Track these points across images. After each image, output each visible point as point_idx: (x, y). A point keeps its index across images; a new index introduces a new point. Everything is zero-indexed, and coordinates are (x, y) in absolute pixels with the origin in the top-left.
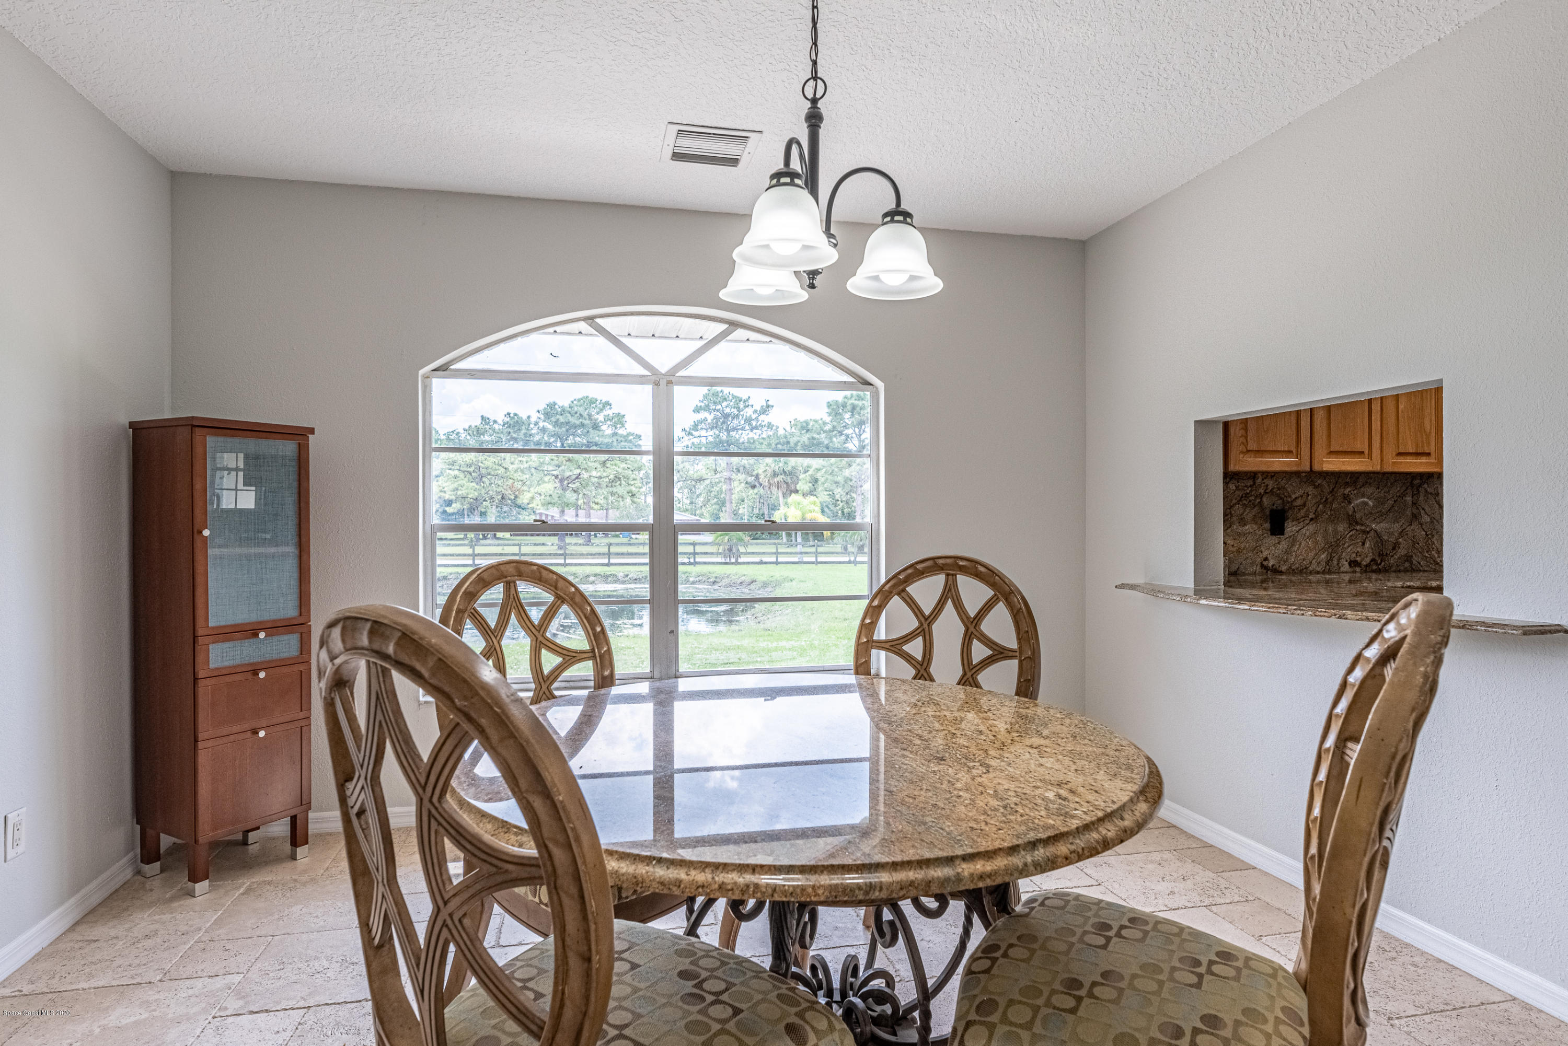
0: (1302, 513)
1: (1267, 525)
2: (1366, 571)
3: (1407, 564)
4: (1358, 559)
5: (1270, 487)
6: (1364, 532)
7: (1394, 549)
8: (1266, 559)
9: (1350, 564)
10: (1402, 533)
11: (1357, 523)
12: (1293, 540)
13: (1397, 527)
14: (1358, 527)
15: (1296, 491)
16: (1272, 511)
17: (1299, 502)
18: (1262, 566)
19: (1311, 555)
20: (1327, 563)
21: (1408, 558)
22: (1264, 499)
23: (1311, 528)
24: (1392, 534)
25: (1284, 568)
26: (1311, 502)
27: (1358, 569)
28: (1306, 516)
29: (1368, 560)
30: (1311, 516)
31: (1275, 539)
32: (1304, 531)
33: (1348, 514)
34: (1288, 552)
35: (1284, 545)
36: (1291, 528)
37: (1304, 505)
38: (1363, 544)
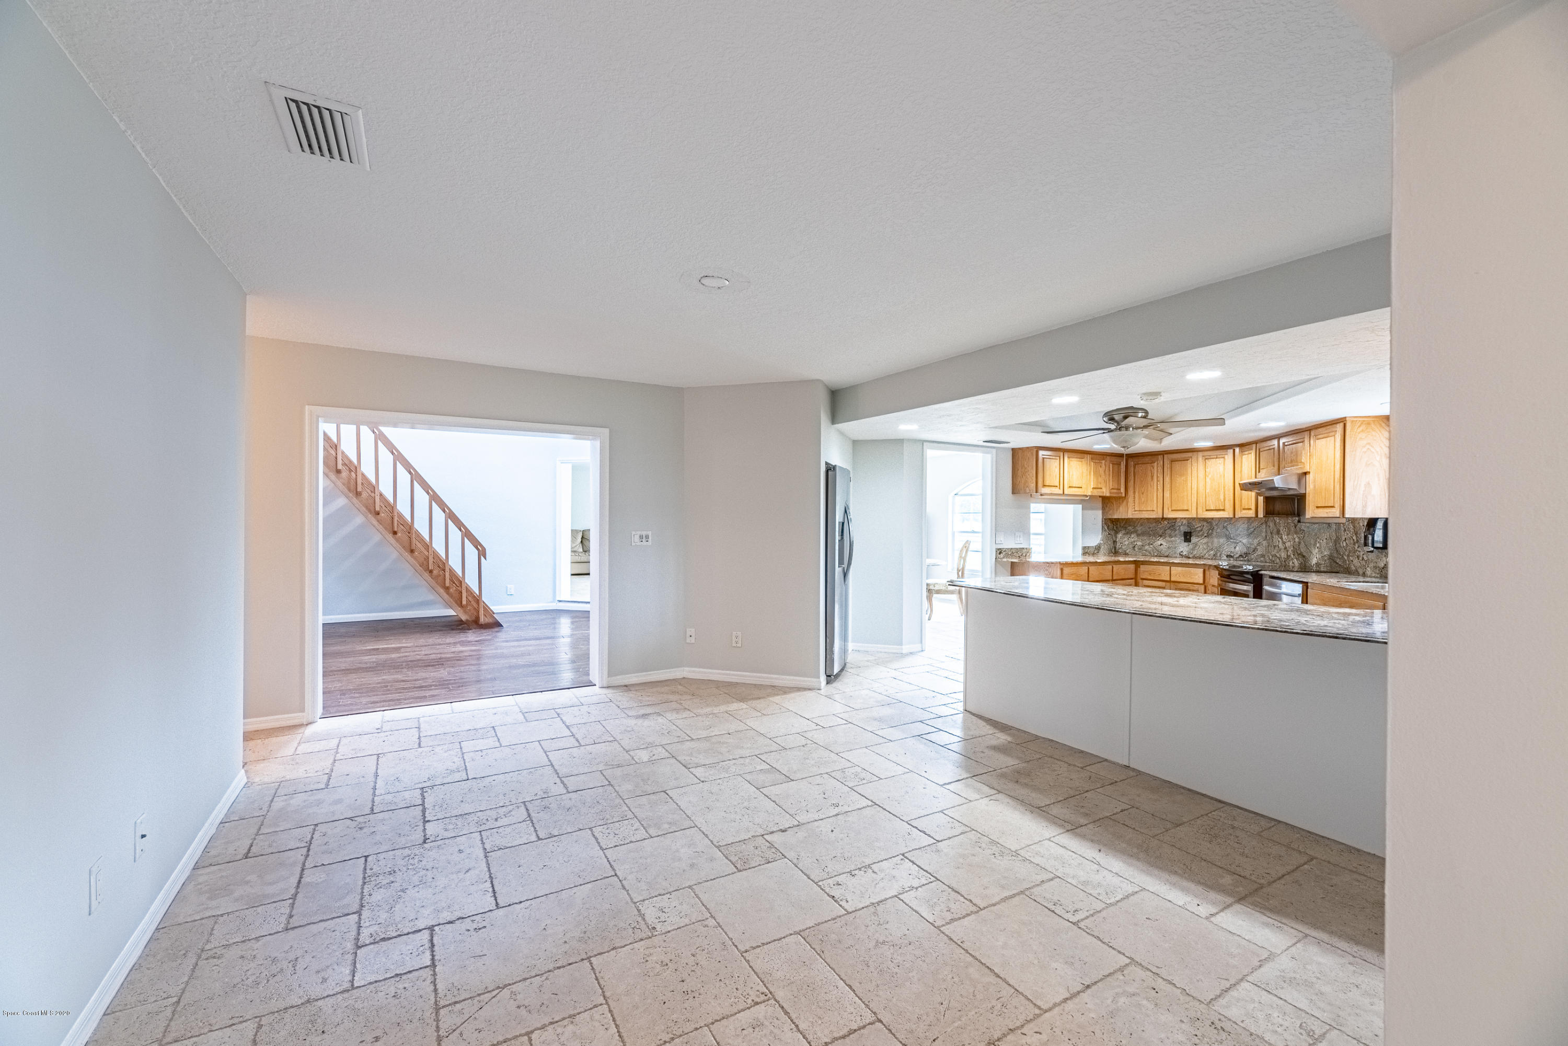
0: (1201, 533)
1: (1183, 538)
2: (1236, 560)
3: (1262, 559)
4: (1232, 555)
5: (1184, 523)
6: (1235, 543)
7: (1254, 551)
8: (1182, 552)
9: (1227, 556)
10: (1259, 544)
11: (1231, 539)
12: (1196, 544)
13: (1256, 541)
14: (1232, 541)
15: (1197, 525)
16: (1185, 532)
17: (1199, 529)
18: (1180, 554)
19: (1205, 552)
20: (1214, 555)
21: (1263, 556)
22: (1181, 527)
23: (1205, 540)
24: (1253, 544)
25: (1191, 556)
26: (1205, 529)
27: (1231, 559)
28: (1202, 535)
29: (1238, 555)
30: (1206, 535)
31: (1186, 544)
32: (1201, 541)
33: (1226, 535)
34: (1193, 549)
35: (1191, 546)
36: (1194, 539)
37: (1202, 530)
38: (1235, 548)
